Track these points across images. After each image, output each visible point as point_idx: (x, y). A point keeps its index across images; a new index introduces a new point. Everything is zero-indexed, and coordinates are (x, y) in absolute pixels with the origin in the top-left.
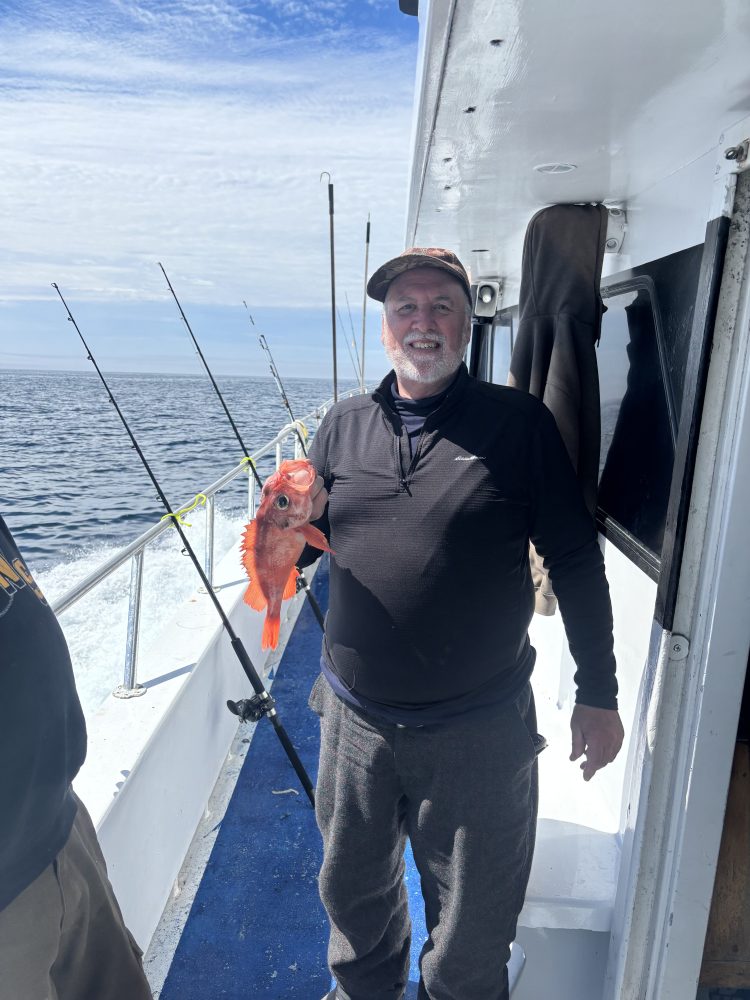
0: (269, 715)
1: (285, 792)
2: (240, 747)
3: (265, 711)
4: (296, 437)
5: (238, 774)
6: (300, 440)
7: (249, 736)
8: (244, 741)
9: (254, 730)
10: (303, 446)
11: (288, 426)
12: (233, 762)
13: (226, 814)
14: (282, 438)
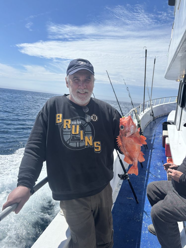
0: (127, 179)
1: (130, 198)
2: (119, 186)
3: (127, 178)
4: (134, 112)
5: (118, 192)
6: (135, 113)
7: (121, 184)
8: (120, 185)
9: (122, 182)
10: (136, 114)
11: (132, 109)
12: (117, 189)
13: (116, 201)
14: (131, 112)
